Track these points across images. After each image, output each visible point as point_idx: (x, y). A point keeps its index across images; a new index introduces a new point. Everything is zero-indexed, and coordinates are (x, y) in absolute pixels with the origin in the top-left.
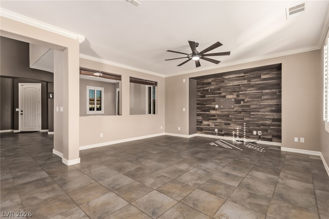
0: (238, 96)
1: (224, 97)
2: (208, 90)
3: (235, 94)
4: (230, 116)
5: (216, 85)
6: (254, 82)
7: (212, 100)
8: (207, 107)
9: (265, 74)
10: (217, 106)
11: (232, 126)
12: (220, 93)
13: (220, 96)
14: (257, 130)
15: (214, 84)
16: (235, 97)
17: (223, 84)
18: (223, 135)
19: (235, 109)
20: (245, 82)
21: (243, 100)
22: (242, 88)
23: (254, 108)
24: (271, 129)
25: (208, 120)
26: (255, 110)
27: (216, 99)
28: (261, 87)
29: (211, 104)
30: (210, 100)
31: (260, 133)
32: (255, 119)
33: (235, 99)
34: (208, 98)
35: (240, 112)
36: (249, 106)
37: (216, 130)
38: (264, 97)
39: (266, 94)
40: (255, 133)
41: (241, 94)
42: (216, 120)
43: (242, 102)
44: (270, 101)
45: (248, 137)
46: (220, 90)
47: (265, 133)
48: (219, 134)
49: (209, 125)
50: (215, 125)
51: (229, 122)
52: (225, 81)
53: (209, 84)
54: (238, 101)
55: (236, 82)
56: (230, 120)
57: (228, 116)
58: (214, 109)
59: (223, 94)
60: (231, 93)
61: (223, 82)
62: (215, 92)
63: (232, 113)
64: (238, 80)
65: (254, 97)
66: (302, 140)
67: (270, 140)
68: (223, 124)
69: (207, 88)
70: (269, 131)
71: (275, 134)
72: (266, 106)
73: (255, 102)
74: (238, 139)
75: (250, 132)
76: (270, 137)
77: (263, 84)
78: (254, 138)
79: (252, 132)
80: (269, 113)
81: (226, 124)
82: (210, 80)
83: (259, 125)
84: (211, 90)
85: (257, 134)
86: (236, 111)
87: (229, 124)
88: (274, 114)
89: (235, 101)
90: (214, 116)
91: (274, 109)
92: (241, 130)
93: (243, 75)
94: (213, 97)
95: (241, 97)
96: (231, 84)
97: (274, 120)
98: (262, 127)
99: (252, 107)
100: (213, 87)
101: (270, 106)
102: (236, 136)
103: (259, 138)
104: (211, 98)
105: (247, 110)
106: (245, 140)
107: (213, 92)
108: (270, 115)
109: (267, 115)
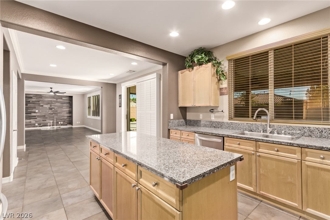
0: (51, 106)
1: (42, 106)
2: (30, 101)
3: (49, 105)
4: (46, 116)
5: (37, 99)
6: (59, 100)
7: (33, 107)
8: (29, 111)
9: (64, 98)
10: (37, 111)
11: (47, 121)
12: (40, 104)
13: (39, 105)
14: (61, 122)
15: (34, 98)
16: (49, 106)
17: (41, 99)
18: (41, 126)
19: (49, 112)
20: (55, 100)
21: (54, 108)
22: (53, 102)
23: (59, 112)
24: (67, 120)
25: (30, 119)
26: (60, 113)
27: (36, 107)
28: (62, 103)
29: (32, 110)
30: (32, 107)
31: (62, 123)
32: (60, 117)
33: (49, 107)
34: (30, 106)
35: (52, 114)
36: (57, 111)
37: (37, 124)
38: (63, 107)
39: (65, 106)
40: (60, 123)
41: (53, 105)
42: (36, 118)
43: (53, 109)
44: (66, 109)
45: (56, 125)
46: (39, 102)
47: (64, 122)
48: (39, 126)
49: (31, 122)
50: (35, 122)
51: (45, 119)
52: (43, 98)
53: (31, 97)
54: (51, 109)
55: (50, 99)
56: (46, 118)
57: (45, 116)
58: (35, 112)
59: (41, 104)
60: (47, 104)
61: (42, 98)
62: (36, 103)
63: (47, 114)
64: (51, 98)
65: (59, 107)
66: (79, 122)
67: (66, 125)
68: (42, 121)
69: (29, 100)
70: (66, 121)
71: (68, 122)
72: (64, 111)
73: (60, 109)
74: (51, 127)
75: (57, 123)
76: (66, 124)
77: (63, 102)
78: (59, 125)
79: (58, 123)
80: (66, 114)
81: (43, 120)
82: (31, 96)
83: (61, 119)
84: (32, 101)
85: (61, 123)
86: (50, 113)
87: (46, 120)
88: (68, 114)
89: (49, 108)
90: (35, 116)
91: (68, 112)
92: (53, 123)
93: (54, 96)
94: (34, 105)
95: (52, 107)
96: (47, 100)
97: (68, 117)
98: (63, 120)
99: (58, 111)
100: (34, 100)
101: (66, 111)
102: (50, 126)
103: (62, 125)
104: (32, 106)
105: (56, 113)
106: (55, 127)
107: (33, 103)
108: (66, 115)
109: (65, 115)
